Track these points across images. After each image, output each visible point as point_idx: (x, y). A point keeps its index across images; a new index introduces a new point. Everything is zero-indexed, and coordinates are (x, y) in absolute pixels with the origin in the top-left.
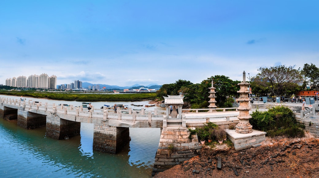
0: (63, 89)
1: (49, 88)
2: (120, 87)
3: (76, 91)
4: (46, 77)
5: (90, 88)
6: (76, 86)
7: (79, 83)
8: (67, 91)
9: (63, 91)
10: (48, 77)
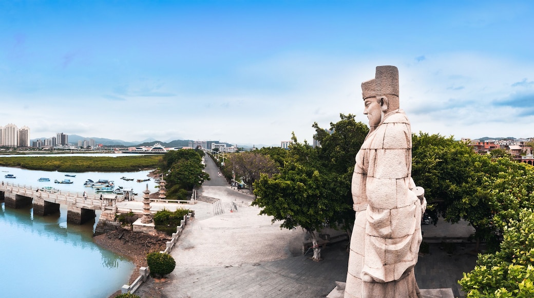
0: (39, 146)
1: (19, 145)
2: (125, 143)
3: (59, 149)
4: (14, 128)
5: (80, 145)
6: (58, 141)
7: (63, 137)
8: (45, 150)
9: (40, 150)
10: (17, 128)
